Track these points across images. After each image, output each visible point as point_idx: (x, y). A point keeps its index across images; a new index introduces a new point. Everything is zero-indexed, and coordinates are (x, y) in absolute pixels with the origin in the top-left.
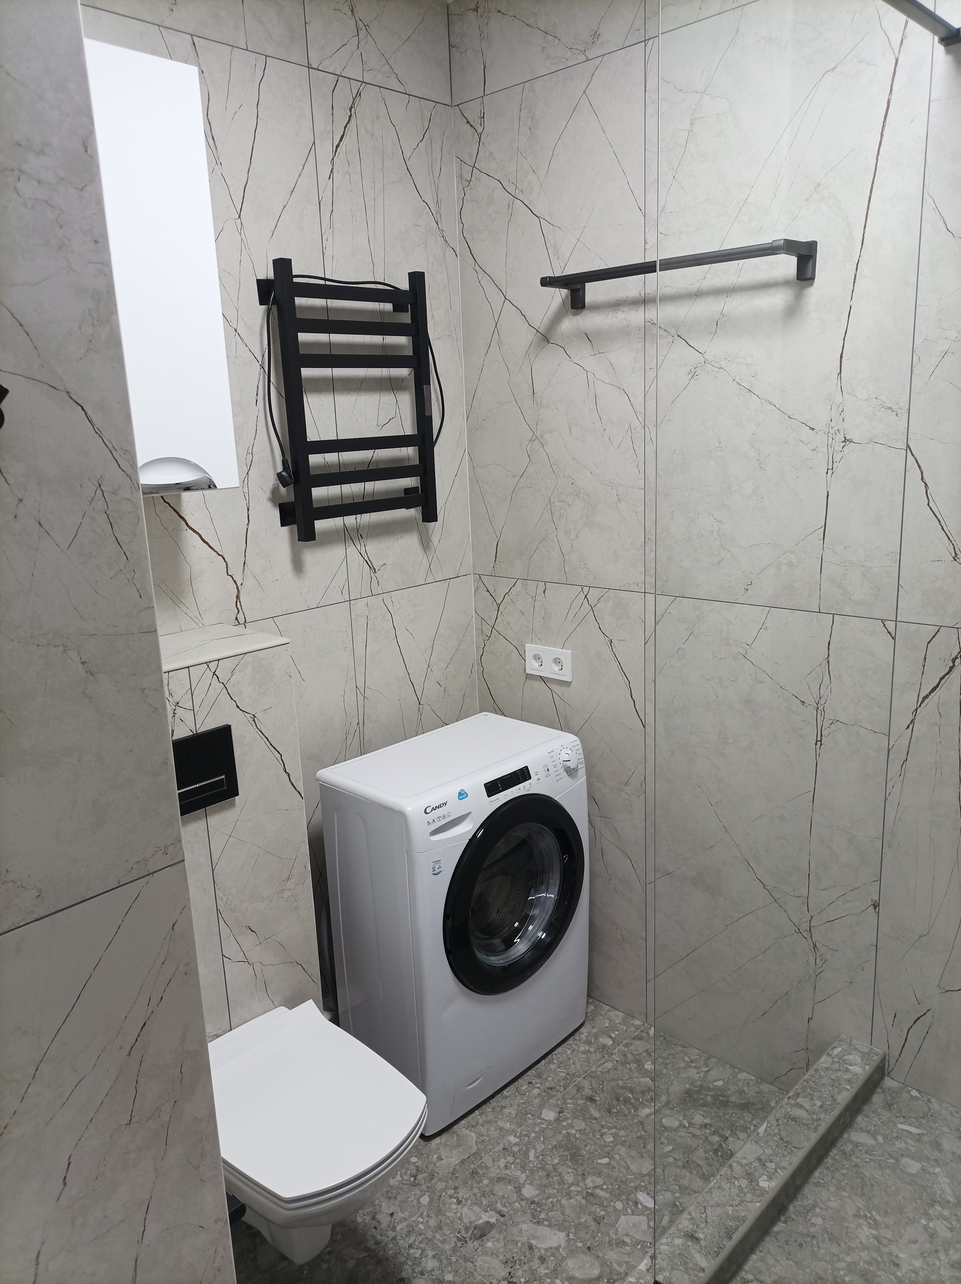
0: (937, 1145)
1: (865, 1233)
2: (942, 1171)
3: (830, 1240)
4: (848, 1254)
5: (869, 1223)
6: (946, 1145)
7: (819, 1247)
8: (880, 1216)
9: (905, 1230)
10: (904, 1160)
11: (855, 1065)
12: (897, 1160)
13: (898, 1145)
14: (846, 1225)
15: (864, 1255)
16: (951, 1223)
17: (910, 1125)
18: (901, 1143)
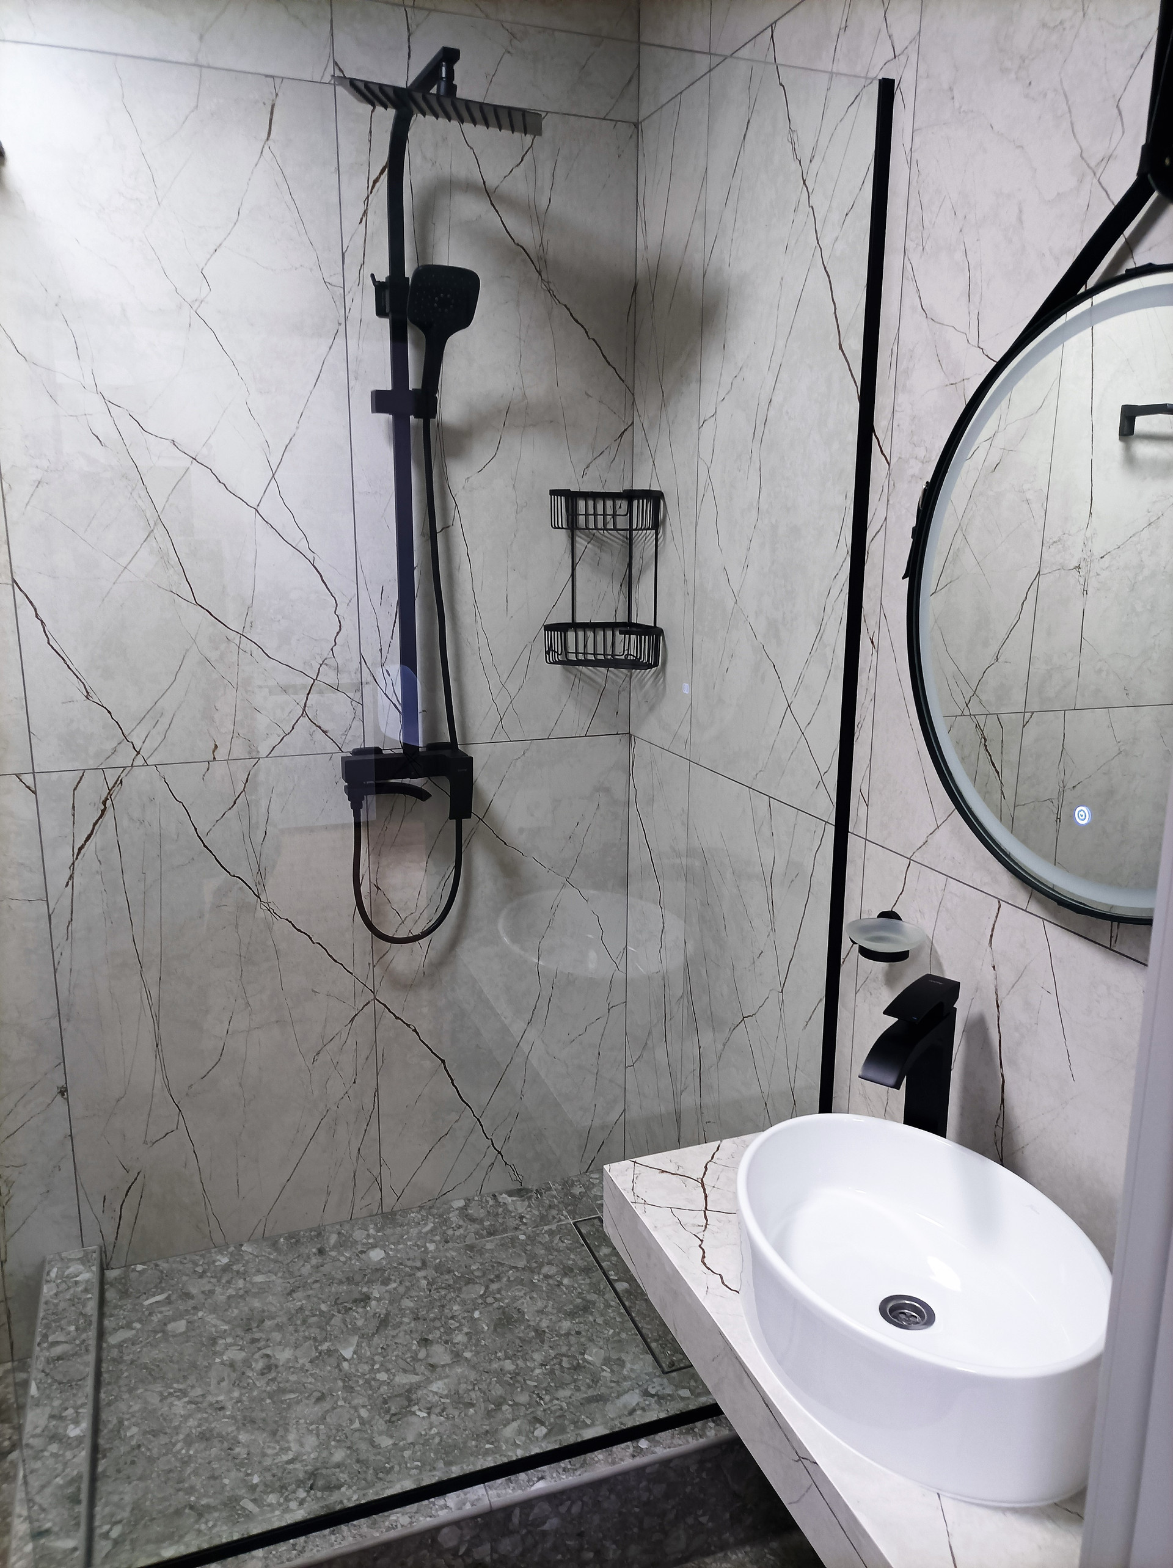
0: (188, 1296)
1: (179, 1407)
2: (205, 1312)
3: (154, 1436)
4: (177, 1434)
5: (177, 1396)
6: (194, 1291)
7: (149, 1449)
8: (182, 1384)
9: (210, 1378)
10: (170, 1327)
11: (81, 1273)
12: (163, 1331)
13: (155, 1318)
14: (160, 1413)
15: (191, 1422)
16: (239, 1345)
17: (154, 1296)
18: (157, 1315)
